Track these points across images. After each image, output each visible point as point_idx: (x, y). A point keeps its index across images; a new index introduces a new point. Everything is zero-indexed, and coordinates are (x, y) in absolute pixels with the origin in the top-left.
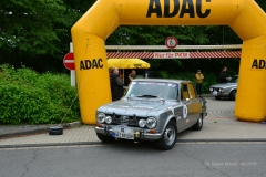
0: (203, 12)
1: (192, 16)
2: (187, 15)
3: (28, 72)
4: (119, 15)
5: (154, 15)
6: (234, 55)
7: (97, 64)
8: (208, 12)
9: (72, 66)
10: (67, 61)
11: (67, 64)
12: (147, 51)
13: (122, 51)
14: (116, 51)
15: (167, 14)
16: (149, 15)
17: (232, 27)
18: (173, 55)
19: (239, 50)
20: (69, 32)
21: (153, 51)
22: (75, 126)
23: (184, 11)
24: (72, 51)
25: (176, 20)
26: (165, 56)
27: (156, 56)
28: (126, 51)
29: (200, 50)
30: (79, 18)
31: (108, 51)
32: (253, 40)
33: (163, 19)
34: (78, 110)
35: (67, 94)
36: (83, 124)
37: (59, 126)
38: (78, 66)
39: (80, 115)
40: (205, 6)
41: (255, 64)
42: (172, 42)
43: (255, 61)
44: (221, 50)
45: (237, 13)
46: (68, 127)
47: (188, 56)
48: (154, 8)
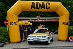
0: (48, 7)
1: (45, 9)
2: (43, 8)
4: (22, 8)
5: (33, 8)
6: (57, 20)
7: (15, 23)
8: (49, 7)
9: (7, 24)
10: (5, 22)
11: (5, 23)
12: (31, 19)
13: (23, 19)
14: (21, 19)
15: (37, 8)
16: (31, 8)
17: (56, 12)
18: (39, 21)
19: (59, 19)
20: (6, 13)
21: (33, 19)
22: (8, 44)
23: (42, 7)
24: (7, 19)
25: (40, 10)
26: (37, 21)
27: (34, 21)
28: (25, 19)
29: (47, 19)
30: (9, 9)
31: (19, 19)
32: (63, 16)
34: (9, 38)
35: (5, 33)
36: (10, 43)
37: (2, 44)
38: (9, 24)
39: (9, 40)
40: (48, 6)
42: (38, 16)
43: (63, 22)
44: (53, 19)
45: (58, 8)
46: (5, 44)
47: (43, 21)
48: (33, 6)
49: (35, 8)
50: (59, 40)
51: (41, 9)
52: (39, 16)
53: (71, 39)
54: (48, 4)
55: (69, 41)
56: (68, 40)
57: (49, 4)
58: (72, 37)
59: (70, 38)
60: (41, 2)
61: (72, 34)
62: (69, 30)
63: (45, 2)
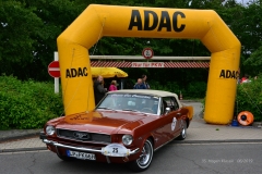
1: (169, 30)
2: (164, 29)
3: (12, 79)
8: (183, 26)
10: (50, 69)
11: (51, 72)
12: (126, 60)
13: (103, 60)
14: (97, 60)
15: (147, 28)
16: (130, 28)
18: (150, 65)
19: (208, 61)
21: (131, 61)
23: (162, 25)
24: (56, 59)
25: (154, 33)
26: (142, 65)
27: (134, 65)
28: (107, 60)
29: (174, 61)
31: (92, 60)
33: (143, 31)
35: (52, 100)
40: (180, 21)
41: (223, 74)
42: (148, 53)
43: (223, 71)
44: (192, 61)
45: (207, 29)
47: (163, 65)
48: (135, 22)
49: (140, 28)
50: (208, 123)
51: (160, 29)
52: (150, 53)
53: (244, 118)
54: (179, 16)
55: (238, 125)
56: (234, 123)
57: (183, 16)
58: (246, 114)
59: (239, 118)
60: (158, 11)
61: (246, 104)
62: (239, 93)
63: (171, 11)
